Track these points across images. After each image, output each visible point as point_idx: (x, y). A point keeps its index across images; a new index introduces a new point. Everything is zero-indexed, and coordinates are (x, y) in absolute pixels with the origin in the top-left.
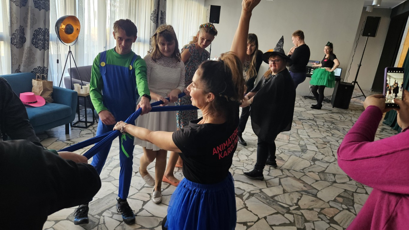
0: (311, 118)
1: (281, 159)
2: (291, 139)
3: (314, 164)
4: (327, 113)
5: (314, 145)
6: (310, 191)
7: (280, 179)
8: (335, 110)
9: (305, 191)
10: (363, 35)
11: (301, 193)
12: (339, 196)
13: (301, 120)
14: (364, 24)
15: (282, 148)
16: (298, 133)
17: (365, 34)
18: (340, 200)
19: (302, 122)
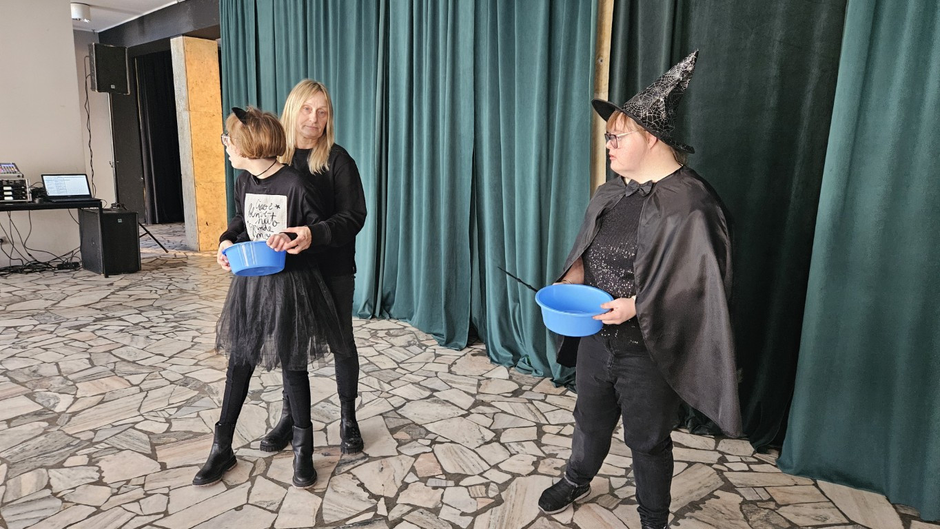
0: (97, 316)
1: (191, 435)
2: (135, 379)
3: (268, 403)
4: (113, 293)
5: (199, 367)
7: (264, 475)
8: (119, 280)
11: (343, 471)
13: (81, 330)
14: (90, 63)
15: (152, 411)
16: (124, 360)
19: (93, 332)
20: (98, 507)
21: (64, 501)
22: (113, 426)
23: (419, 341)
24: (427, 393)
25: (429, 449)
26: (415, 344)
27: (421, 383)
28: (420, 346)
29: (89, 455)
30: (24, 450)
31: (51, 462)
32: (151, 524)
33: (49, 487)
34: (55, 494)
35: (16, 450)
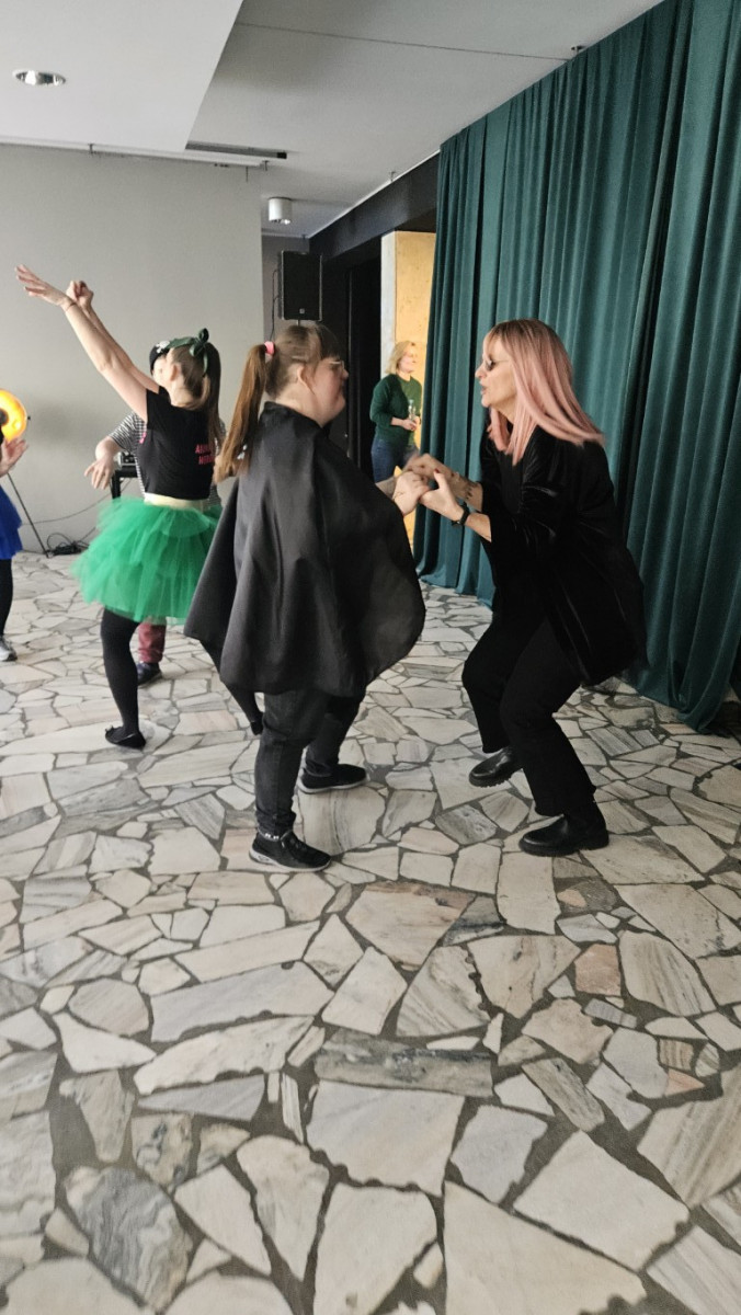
3: (392, 790)
6: (473, 913)
11: (456, 941)
17: (289, 310)
20: (125, 910)
21: (94, 889)
22: (194, 786)
23: (658, 722)
24: (641, 825)
25: (610, 938)
26: (648, 727)
27: (637, 803)
28: (656, 733)
29: (150, 825)
30: (86, 800)
31: (106, 826)
32: (172, 957)
33: (88, 862)
34: (89, 876)
35: (79, 798)
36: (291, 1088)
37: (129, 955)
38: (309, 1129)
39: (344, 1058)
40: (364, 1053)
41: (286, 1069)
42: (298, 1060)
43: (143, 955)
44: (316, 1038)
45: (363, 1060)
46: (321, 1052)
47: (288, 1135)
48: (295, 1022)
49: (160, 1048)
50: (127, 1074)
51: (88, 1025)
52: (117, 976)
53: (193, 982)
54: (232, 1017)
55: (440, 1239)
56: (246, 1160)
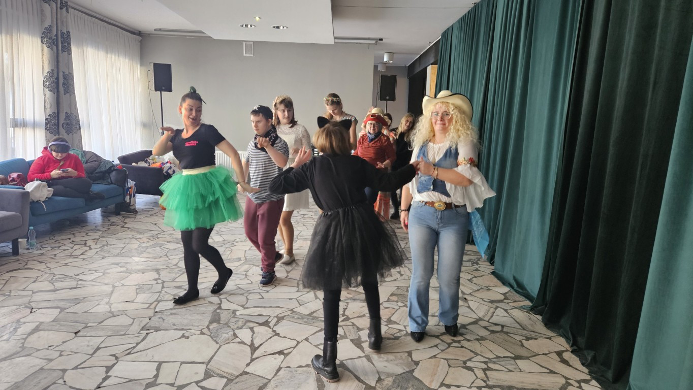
6: (357, 297)
9: (351, 299)
10: (381, 100)
12: (392, 295)
14: (379, 85)
17: (382, 98)
18: (395, 298)
20: (252, 282)
21: (246, 277)
30: (255, 258)
31: (257, 264)
32: (259, 293)
33: (248, 271)
34: (246, 274)
35: (253, 257)
36: (276, 319)
37: (248, 291)
38: (275, 327)
39: (294, 317)
40: (300, 317)
41: (277, 317)
42: (280, 316)
43: (252, 291)
44: (289, 313)
45: (298, 318)
46: (288, 315)
47: (270, 327)
48: (285, 309)
49: (245, 308)
50: (234, 311)
51: (230, 302)
52: (242, 294)
53: (263, 298)
54: (269, 306)
55: (294, 348)
56: (255, 329)
